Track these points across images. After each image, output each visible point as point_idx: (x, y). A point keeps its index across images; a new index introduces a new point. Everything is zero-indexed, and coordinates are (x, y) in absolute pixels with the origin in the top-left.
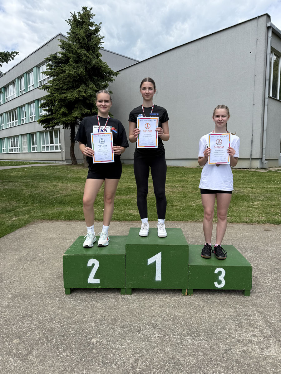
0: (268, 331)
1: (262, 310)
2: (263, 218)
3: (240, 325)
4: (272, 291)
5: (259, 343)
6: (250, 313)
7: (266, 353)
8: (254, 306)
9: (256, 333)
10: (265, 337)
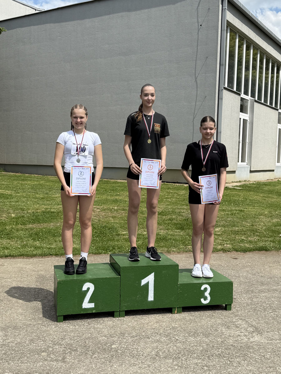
0: (251, 329)
1: (243, 318)
2: (228, 245)
3: (228, 327)
4: (249, 306)
5: (245, 336)
6: (234, 320)
7: (252, 340)
8: (236, 316)
9: (242, 331)
10: (249, 333)
